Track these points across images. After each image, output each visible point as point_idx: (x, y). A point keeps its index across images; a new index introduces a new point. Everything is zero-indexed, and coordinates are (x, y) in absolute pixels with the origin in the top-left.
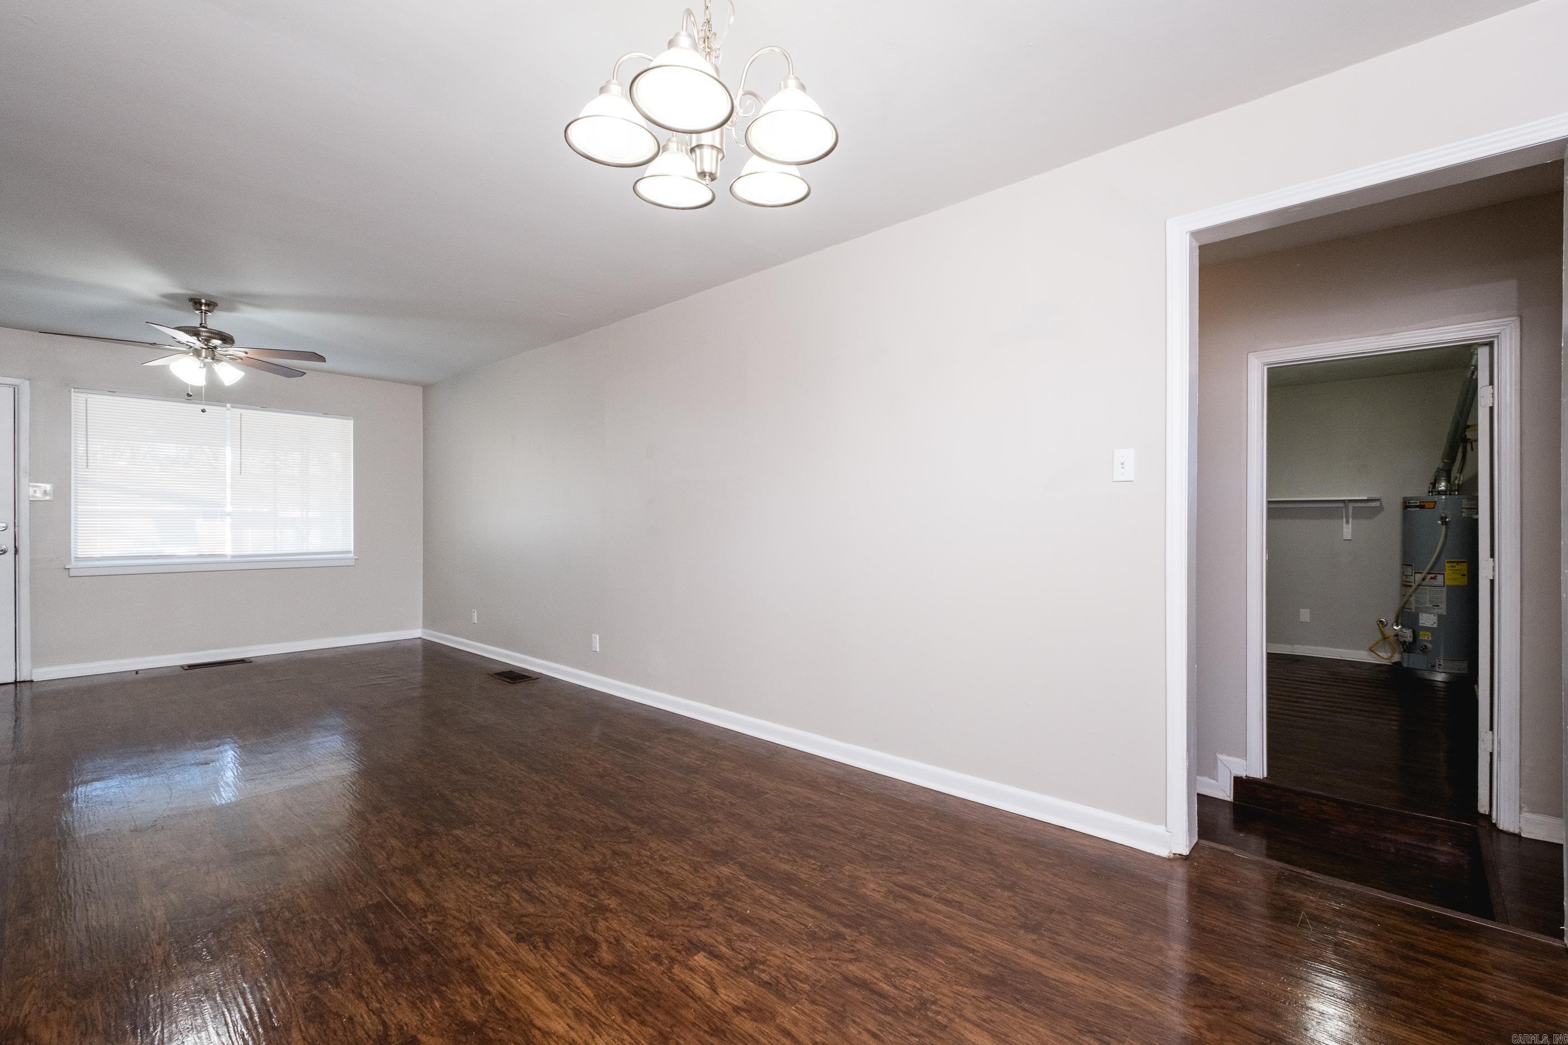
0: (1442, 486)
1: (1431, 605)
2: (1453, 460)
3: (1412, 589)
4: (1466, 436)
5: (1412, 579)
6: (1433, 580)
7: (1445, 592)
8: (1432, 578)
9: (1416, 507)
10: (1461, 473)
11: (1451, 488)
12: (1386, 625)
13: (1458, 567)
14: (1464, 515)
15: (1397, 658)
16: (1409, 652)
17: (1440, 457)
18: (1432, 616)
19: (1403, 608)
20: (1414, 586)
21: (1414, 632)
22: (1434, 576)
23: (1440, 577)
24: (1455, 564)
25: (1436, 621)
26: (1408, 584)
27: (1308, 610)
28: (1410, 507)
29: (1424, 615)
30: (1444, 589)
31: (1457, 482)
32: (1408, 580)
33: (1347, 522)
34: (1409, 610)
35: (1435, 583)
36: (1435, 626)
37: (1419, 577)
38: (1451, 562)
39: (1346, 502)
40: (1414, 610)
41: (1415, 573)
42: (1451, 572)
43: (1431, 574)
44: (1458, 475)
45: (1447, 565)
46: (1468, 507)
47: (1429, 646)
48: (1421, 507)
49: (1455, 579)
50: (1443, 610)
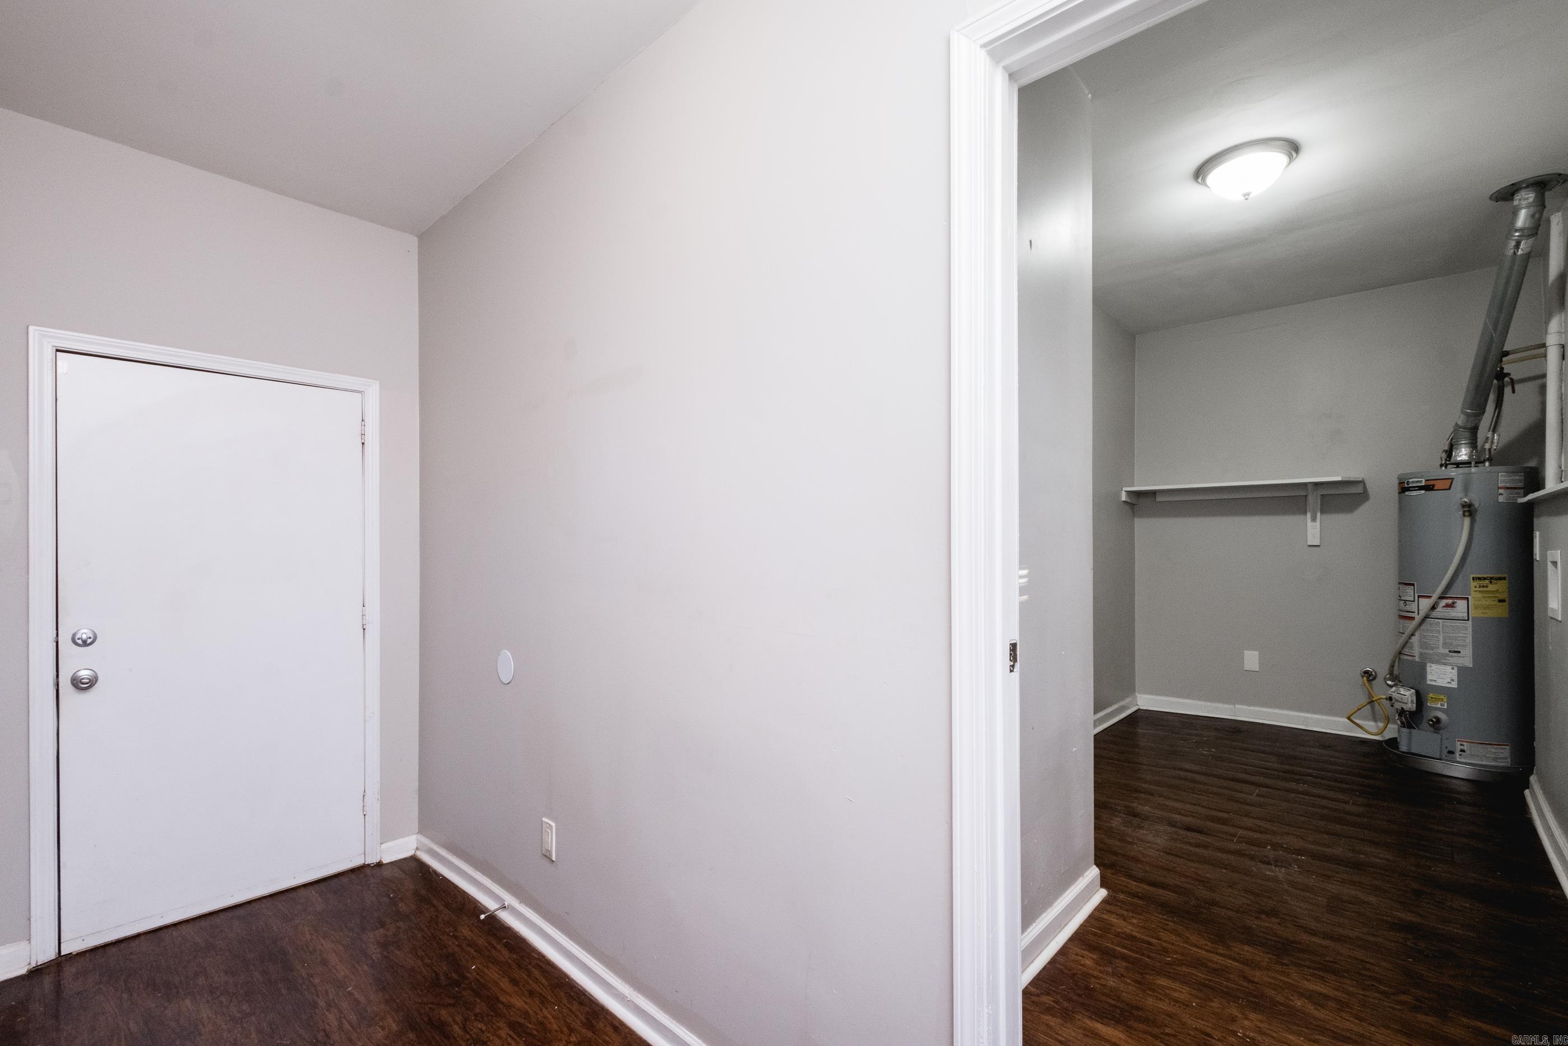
0: (1463, 454)
1: (1446, 651)
2: (1481, 411)
3: (1415, 623)
4: (1502, 369)
5: (1413, 607)
6: (1449, 610)
7: (1470, 630)
8: (1447, 606)
9: (1421, 488)
10: (1494, 431)
11: (1478, 456)
12: (1374, 679)
13: (1492, 587)
14: (1501, 499)
15: (1392, 731)
16: (1410, 727)
17: (1460, 405)
18: (1449, 668)
19: (1400, 653)
20: (1418, 618)
21: (1418, 694)
22: (1450, 601)
23: (1461, 605)
24: (1487, 582)
25: (1455, 678)
26: (1410, 615)
27: (1257, 652)
28: (1408, 489)
29: (1434, 666)
30: (1470, 622)
31: (1487, 446)
32: (1408, 608)
33: (1314, 519)
34: (1410, 658)
35: (1452, 613)
36: (1454, 685)
37: (1425, 604)
38: (1480, 579)
39: (1310, 487)
40: (1417, 659)
41: (1419, 597)
42: (1480, 595)
43: (1447, 598)
44: (1490, 435)
45: (1473, 584)
46: (1508, 485)
47: (1443, 716)
48: (1428, 488)
49: (1488, 607)
50: (1466, 659)
